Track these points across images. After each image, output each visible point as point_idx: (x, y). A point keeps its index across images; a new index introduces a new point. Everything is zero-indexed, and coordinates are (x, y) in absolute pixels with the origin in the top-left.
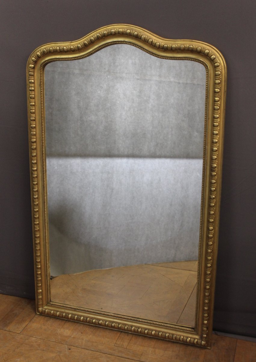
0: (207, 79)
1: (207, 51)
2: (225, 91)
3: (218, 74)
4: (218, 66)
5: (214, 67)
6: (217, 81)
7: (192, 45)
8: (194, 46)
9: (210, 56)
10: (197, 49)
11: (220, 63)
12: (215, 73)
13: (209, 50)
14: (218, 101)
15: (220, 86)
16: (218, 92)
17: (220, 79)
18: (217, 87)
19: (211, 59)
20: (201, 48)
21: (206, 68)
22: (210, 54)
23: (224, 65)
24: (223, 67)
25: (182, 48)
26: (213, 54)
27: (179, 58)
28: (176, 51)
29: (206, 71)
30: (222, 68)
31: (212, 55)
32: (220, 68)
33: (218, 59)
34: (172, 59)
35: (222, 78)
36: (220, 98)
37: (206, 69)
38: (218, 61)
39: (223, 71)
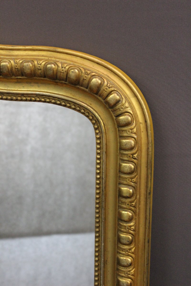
0: (98, 157)
1: (96, 81)
2: (148, 191)
3: (128, 146)
4: (128, 124)
5: (116, 126)
6: (128, 166)
7: (55, 64)
8: (60, 65)
9: (105, 94)
10: (67, 73)
11: (134, 116)
12: (120, 143)
13: (100, 77)
14: (130, 220)
15: (134, 180)
16: (128, 195)
17: (135, 161)
18: (125, 182)
19: (107, 103)
20: (80, 70)
21: (96, 127)
22: (104, 88)
23: (146, 121)
24: (142, 126)
25: (28, 71)
26: (113, 89)
27: (23, 95)
28: (14, 77)
29: (97, 134)
30: (139, 129)
31: (110, 93)
32: (135, 130)
33: (127, 105)
34: (4, 97)
35: (140, 156)
36: (134, 212)
37: (96, 129)
38: (129, 110)
39: (143, 135)
